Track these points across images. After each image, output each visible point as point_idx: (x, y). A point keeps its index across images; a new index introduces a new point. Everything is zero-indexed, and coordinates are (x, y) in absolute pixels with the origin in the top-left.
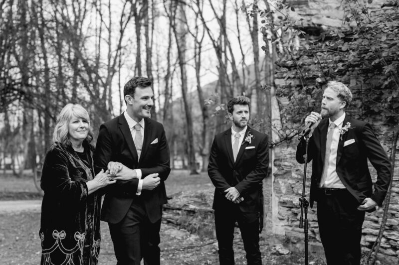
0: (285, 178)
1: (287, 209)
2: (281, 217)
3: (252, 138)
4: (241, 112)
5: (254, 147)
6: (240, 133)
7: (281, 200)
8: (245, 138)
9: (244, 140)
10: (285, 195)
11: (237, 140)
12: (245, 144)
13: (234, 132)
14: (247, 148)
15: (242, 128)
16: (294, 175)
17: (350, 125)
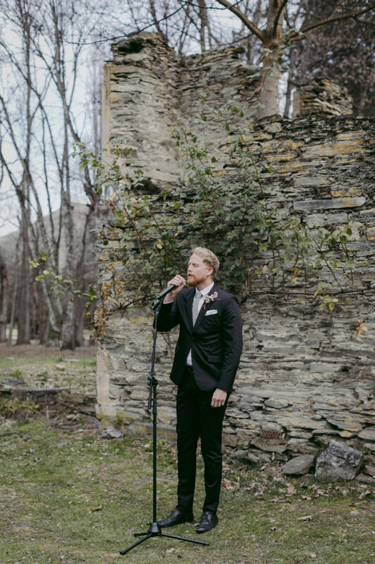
0: (117, 353)
1: (119, 387)
2: (112, 396)
7: (113, 377)
10: (117, 371)
16: (127, 348)
17: (216, 296)
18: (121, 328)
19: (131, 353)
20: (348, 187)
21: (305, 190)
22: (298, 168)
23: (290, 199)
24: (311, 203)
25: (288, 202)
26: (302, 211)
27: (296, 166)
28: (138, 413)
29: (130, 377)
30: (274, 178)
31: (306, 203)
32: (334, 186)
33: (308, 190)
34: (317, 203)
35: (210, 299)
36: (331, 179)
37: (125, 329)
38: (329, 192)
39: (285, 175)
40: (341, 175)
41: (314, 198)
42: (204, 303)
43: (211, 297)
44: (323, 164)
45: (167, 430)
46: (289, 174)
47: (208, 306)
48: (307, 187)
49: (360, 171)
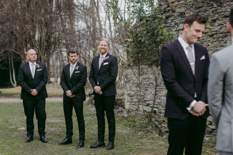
0: (129, 83)
1: (130, 97)
2: (128, 101)
3: (78, 68)
4: (72, 56)
5: (79, 72)
6: (74, 65)
7: (128, 93)
8: (75, 68)
9: (75, 69)
10: (129, 90)
11: (72, 69)
12: (75, 70)
13: (71, 65)
14: (76, 72)
15: (74, 63)
16: (131, 82)
17: (108, 58)
18: (130, 73)
19: (132, 83)
20: (190, 12)
21: (178, 14)
22: (177, 5)
23: (175, 18)
24: (180, 20)
25: (174, 19)
26: (177, 23)
27: (176, 4)
28: (134, 107)
29: (132, 93)
30: (170, 9)
31: (179, 20)
32: (186, 12)
33: (179, 14)
34: (182, 19)
35: (106, 59)
36: (186, 9)
37: (130, 74)
38: (185, 14)
39: (173, 8)
40: (188, 7)
41: (181, 17)
42: (104, 60)
43: (106, 58)
44: (184, 3)
45: (140, 114)
46: (174, 7)
47: (105, 61)
48: (179, 13)
49: (194, 5)
